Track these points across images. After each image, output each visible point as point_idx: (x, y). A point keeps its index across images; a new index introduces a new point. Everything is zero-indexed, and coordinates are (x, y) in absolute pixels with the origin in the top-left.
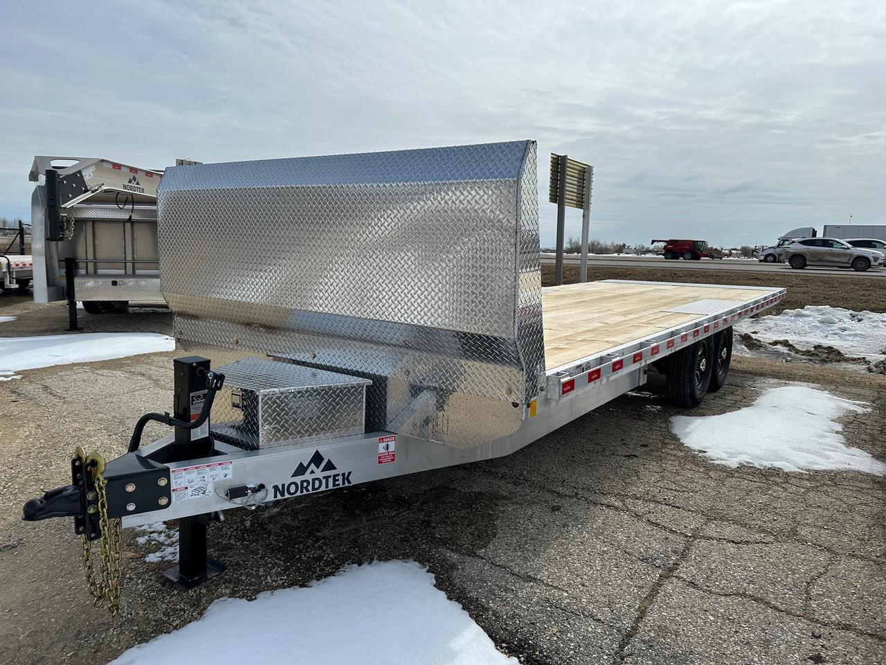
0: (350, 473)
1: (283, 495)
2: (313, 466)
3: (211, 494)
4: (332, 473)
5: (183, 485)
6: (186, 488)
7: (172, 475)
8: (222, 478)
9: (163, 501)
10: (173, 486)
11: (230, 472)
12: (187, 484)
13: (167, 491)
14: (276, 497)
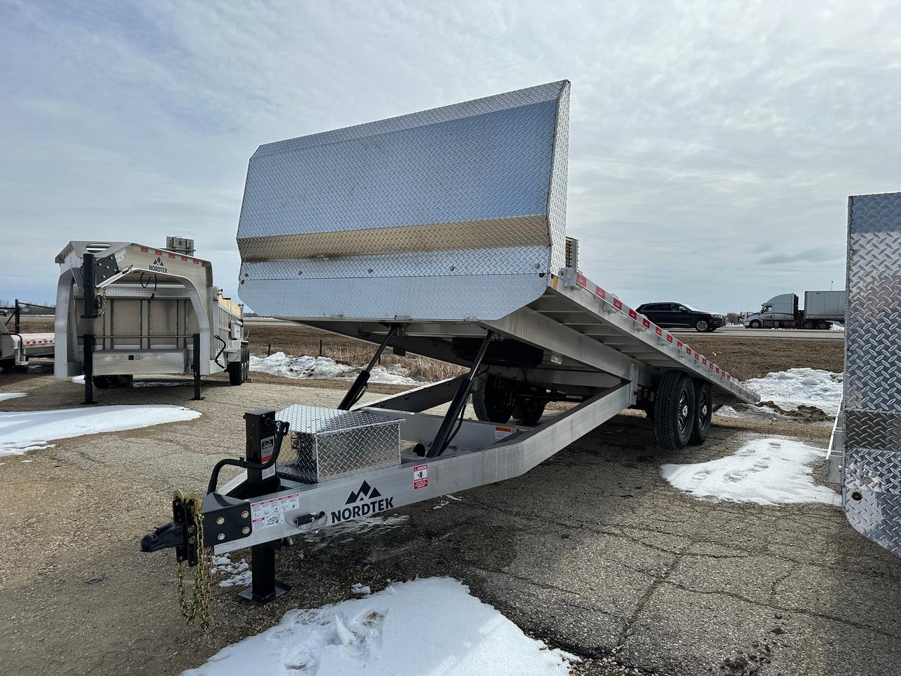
0: (392, 498)
1: (339, 520)
2: (362, 494)
3: (283, 523)
4: (377, 499)
5: (261, 517)
6: (263, 519)
7: (252, 508)
8: (291, 509)
9: (246, 531)
10: (253, 518)
11: (297, 503)
12: (264, 516)
13: (248, 522)
14: (333, 522)
